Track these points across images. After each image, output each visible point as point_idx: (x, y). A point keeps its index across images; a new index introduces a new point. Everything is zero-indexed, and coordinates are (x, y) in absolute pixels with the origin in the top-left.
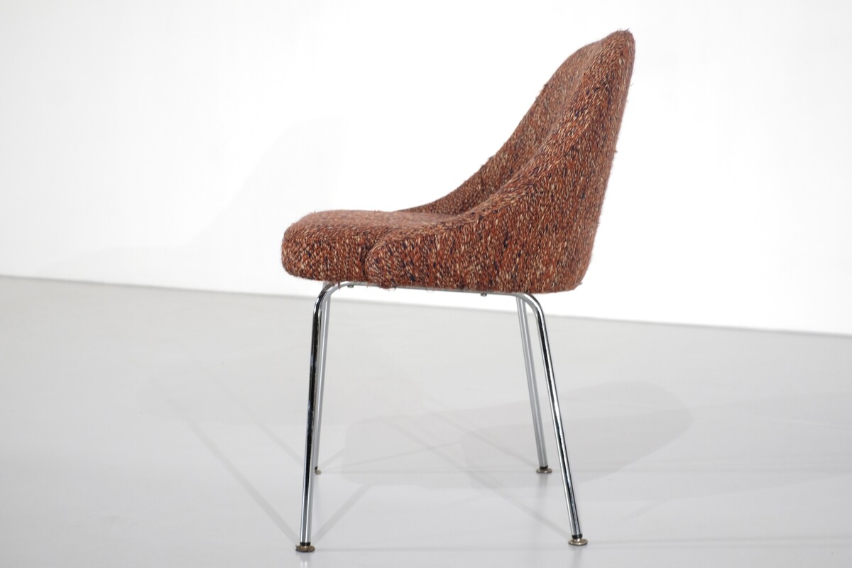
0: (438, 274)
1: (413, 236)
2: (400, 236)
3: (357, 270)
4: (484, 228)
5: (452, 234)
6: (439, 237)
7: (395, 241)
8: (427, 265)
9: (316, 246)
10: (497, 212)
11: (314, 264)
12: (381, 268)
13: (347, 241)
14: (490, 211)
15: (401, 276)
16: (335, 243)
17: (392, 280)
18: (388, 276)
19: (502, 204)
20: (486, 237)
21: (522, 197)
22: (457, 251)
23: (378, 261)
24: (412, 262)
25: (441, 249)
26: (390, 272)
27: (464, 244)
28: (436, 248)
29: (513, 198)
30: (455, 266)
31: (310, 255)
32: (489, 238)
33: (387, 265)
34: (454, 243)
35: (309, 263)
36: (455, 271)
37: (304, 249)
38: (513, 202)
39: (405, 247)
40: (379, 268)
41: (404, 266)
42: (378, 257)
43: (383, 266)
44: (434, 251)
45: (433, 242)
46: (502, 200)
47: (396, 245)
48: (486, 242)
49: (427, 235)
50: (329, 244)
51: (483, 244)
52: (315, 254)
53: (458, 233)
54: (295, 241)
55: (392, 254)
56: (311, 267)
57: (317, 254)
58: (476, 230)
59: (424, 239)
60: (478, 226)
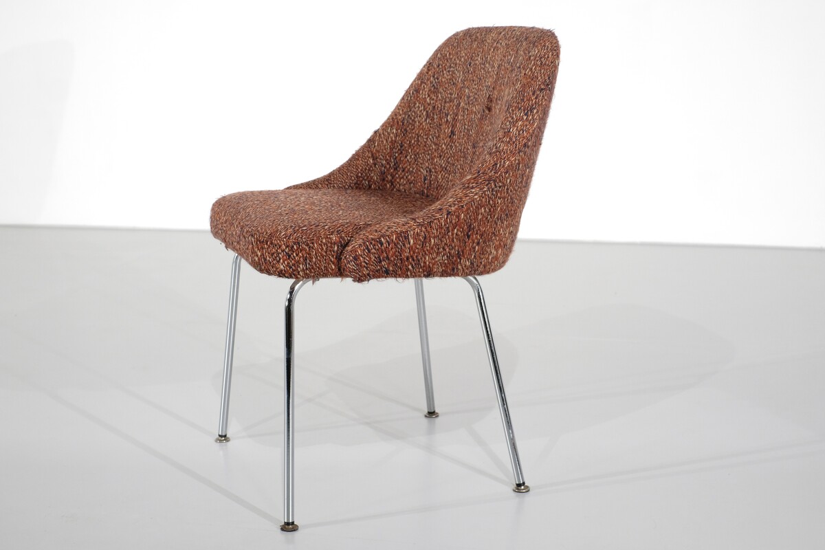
0: (410, 267)
1: (388, 233)
2: (376, 234)
3: (333, 267)
4: (451, 222)
5: (423, 229)
6: (412, 233)
7: (372, 239)
8: (401, 259)
9: (295, 247)
10: (462, 206)
11: (294, 265)
12: (359, 265)
13: (324, 241)
14: (456, 206)
15: (377, 271)
16: (313, 243)
17: (368, 275)
18: (366, 272)
19: (466, 200)
20: (453, 230)
21: (484, 192)
22: (428, 244)
23: (356, 258)
24: (387, 258)
25: (414, 243)
26: (367, 268)
27: (434, 238)
28: (409, 243)
29: (476, 194)
30: (425, 258)
31: (289, 256)
32: (456, 230)
33: (365, 262)
34: (425, 238)
35: (288, 263)
36: (425, 263)
37: (283, 251)
38: (476, 197)
39: (382, 244)
40: (357, 265)
41: (380, 262)
42: (356, 255)
43: (361, 263)
44: (407, 246)
45: (407, 238)
46: (466, 195)
47: (373, 242)
48: (453, 234)
49: (401, 232)
50: (307, 245)
51: (451, 237)
52: (295, 254)
53: (429, 229)
54: (272, 243)
55: (369, 251)
56: (290, 267)
57: (297, 255)
58: (445, 225)
59: (399, 235)
60: (446, 221)
